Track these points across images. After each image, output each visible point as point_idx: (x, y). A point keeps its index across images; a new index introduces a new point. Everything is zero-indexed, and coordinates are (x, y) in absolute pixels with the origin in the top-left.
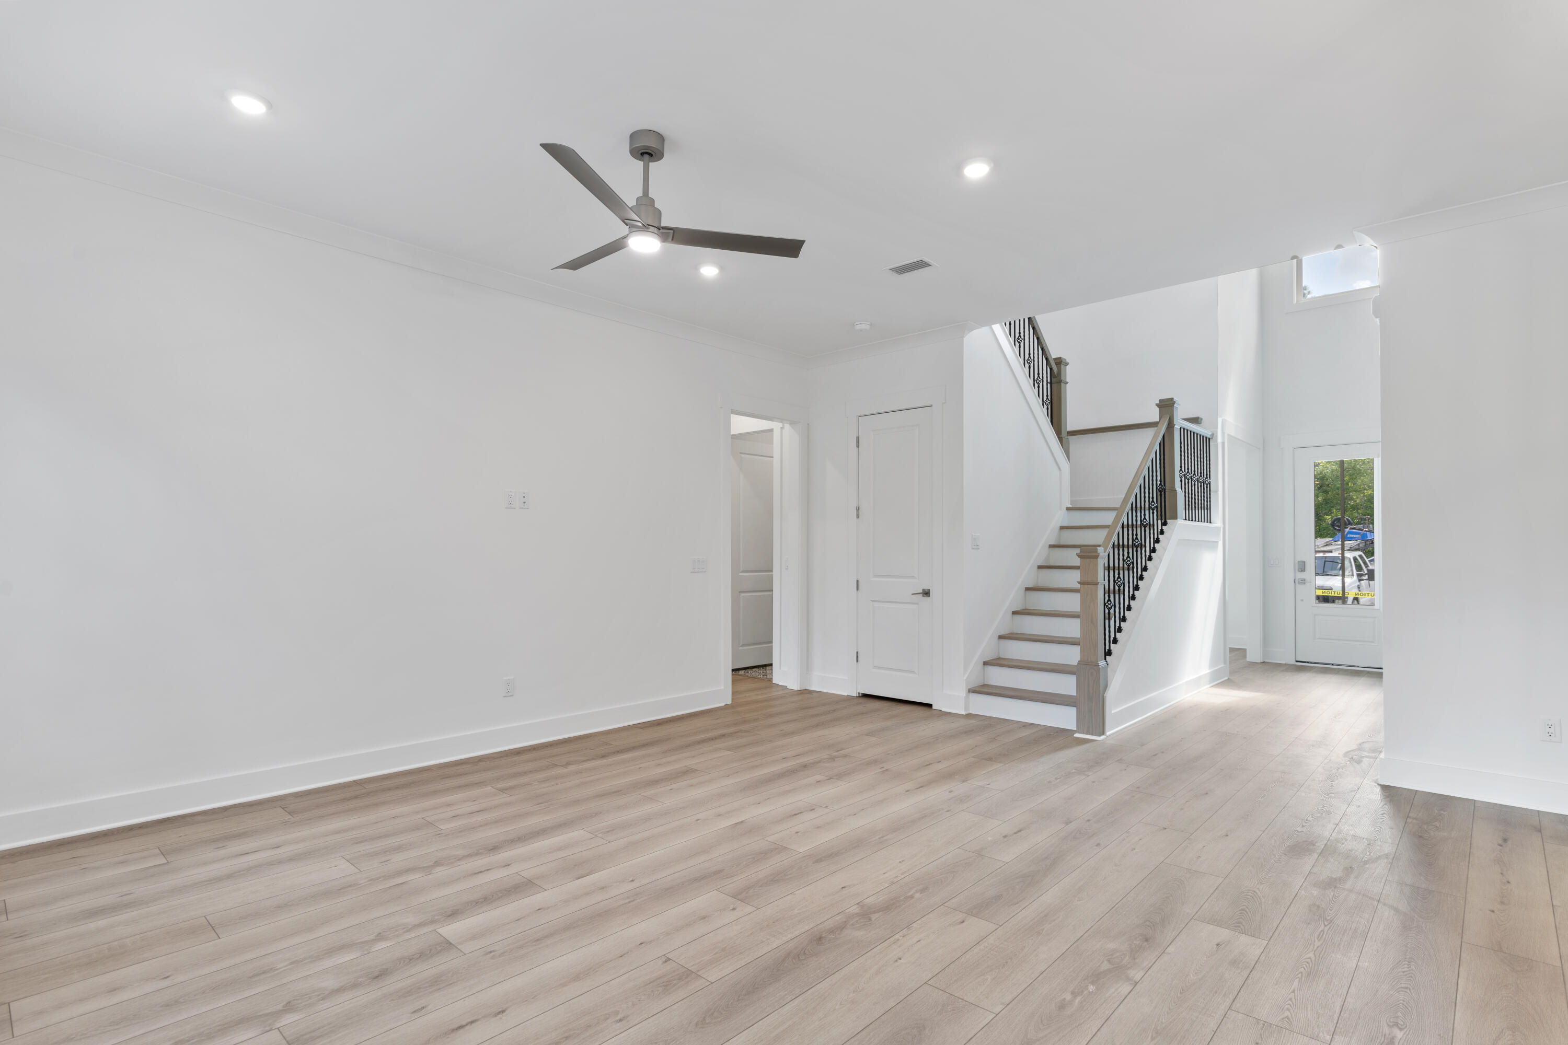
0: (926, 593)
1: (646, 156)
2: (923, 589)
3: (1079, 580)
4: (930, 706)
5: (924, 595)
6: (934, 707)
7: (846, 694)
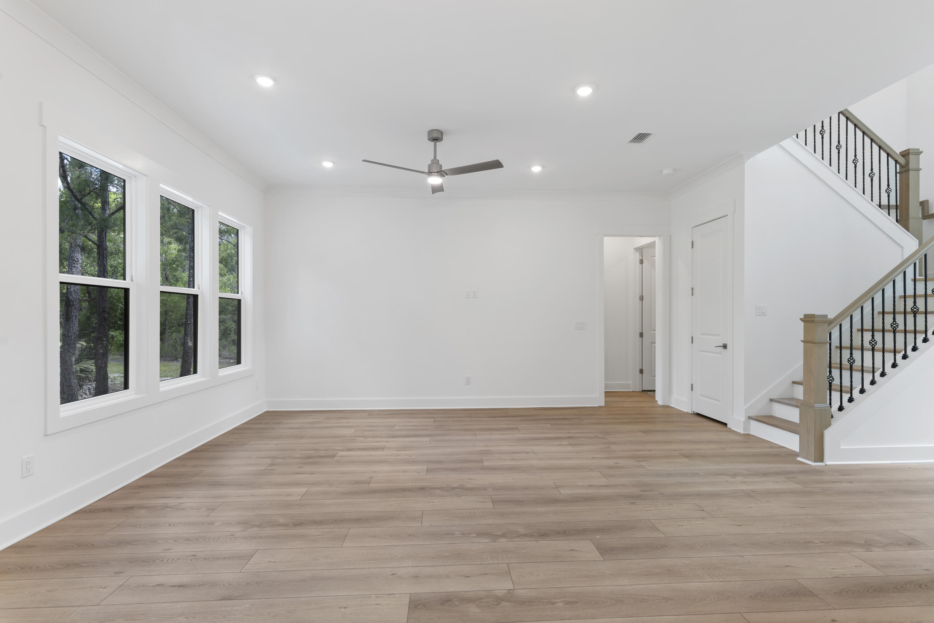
0: (725, 347)
1: (435, 141)
2: (723, 344)
3: (803, 340)
4: (725, 424)
5: (724, 348)
6: (728, 426)
7: (686, 411)
